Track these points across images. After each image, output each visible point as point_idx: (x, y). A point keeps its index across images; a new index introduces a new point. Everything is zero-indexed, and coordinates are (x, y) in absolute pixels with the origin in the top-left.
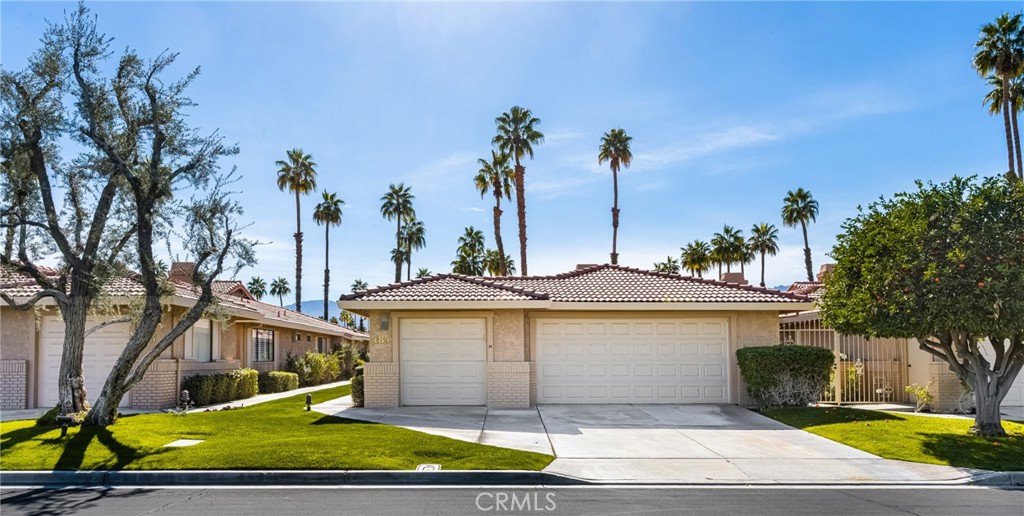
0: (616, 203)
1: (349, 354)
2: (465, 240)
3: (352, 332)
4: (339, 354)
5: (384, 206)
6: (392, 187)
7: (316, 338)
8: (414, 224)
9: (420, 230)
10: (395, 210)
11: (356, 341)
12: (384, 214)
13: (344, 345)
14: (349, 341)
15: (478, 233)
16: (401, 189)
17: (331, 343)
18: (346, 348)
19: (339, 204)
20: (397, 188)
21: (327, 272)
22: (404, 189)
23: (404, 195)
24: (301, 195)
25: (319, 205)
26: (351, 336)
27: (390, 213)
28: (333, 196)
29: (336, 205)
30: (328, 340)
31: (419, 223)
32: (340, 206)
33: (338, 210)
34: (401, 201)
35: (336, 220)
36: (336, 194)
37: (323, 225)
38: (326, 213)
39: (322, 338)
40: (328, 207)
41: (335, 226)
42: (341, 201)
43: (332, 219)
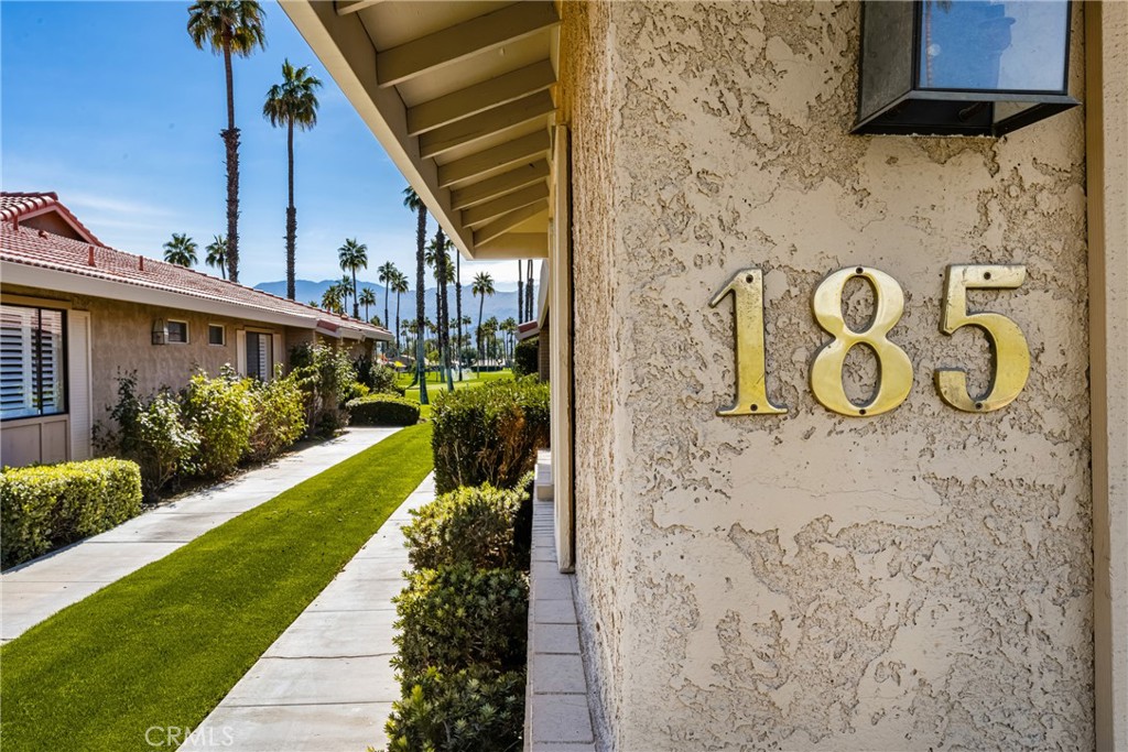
1: (329, 373)
3: (336, 321)
4: (302, 375)
7: (241, 334)
11: (348, 341)
13: (318, 350)
14: (330, 341)
17: (286, 343)
18: (323, 357)
19: (313, 86)
21: (291, 212)
24: (235, 58)
25: (275, 87)
26: (334, 328)
28: (300, 73)
29: (306, 87)
30: (277, 338)
32: (316, 91)
33: (310, 98)
35: (308, 119)
36: (305, 68)
37: (282, 125)
38: (287, 104)
39: (258, 334)
40: (291, 92)
41: (306, 129)
42: (316, 82)
43: (299, 116)
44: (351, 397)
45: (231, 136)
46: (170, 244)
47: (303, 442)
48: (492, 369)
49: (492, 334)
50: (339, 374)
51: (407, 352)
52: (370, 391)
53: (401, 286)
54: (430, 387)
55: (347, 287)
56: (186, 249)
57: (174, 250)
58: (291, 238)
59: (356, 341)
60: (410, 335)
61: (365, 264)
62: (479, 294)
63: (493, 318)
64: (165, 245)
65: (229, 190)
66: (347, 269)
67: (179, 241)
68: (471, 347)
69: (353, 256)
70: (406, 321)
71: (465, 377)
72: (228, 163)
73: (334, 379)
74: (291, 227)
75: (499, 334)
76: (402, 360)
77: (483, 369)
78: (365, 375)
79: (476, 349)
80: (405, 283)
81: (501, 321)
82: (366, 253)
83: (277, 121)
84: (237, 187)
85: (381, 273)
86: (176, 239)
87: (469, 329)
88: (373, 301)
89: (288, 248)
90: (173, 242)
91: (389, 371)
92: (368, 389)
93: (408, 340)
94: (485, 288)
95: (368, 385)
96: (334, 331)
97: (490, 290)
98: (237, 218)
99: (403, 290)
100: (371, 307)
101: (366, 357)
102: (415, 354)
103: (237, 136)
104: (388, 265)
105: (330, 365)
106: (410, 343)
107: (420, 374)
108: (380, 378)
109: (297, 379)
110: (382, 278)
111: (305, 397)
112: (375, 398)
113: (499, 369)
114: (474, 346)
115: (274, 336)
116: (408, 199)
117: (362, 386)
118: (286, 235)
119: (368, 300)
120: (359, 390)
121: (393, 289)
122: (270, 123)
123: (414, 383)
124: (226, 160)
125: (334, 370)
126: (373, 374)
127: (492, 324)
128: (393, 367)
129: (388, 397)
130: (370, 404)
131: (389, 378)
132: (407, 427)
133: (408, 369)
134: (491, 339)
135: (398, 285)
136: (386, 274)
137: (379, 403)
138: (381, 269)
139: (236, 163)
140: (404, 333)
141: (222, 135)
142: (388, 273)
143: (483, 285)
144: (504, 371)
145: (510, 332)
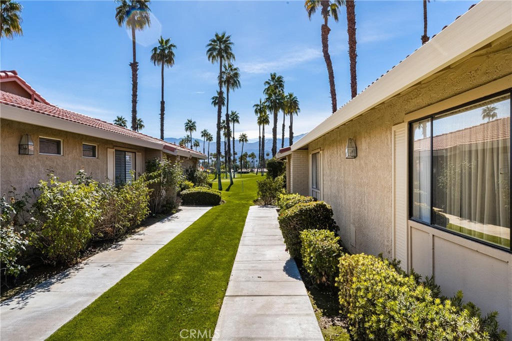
0: (425, 31)
2: (269, 83)
5: (209, 50)
6: (217, 35)
8: (231, 70)
9: (236, 75)
10: (217, 55)
12: (209, 57)
15: (279, 78)
16: (223, 36)
17: (145, 158)
18: (165, 167)
19: (172, 48)
20: (220, 36)
21: (163, 103)
22: (226, 37)
23: (226, 41)
24: (137, 31)
25: (156, 48)
27: (214, 57)
28: (167, 41)
29: (170, 49)
30: (139, 155)
31: (235, 69)
32: (174, 50)
33: (171, 54)
34: (223, 46)
35: (170, 62)
36: (169, 40)
37: (158, 65)
38: (161, 55)
39: (125, 152)
40: (163, 50)
41: (169, 66)
42: (174, 46)
43: (166, 61)
44: (183, 189)
45: (134, 66)
46: (116, 120)
47: (148, 221)
48: (245, 173)
49: (245, 159)
50: (175, 177)
51: (212, 166)
52: (195, 185)
53: (210, 139)
54: (222, 181)
55: (188, 139)
56: (122, 122)
57: (117, 123)
58: (162, 114)
59: (186, 158)
60: (213, 159)
61: (195, 129)
62: (241, 142)
63: (246, 153)
64: (114, 121)
65: (133, 90)
66: (188, 131)
67: (120, 119)
68: (237, 164)
69: (190, 127)
70: (212, 154)
71: (236, 177)
72: (133, 78)
73: (172, 180)
74: (163, 110)
75: (248, 159)
76: (210, 169)
77: (243, 173)
78: (192, 176)
79: (240, 165)
80: (212, 138)
81: (249, 153)
82: (196, 125)
83: (156, 63)
84: (136, 89)
85: (202, 134)
86: (118, 118)
87: (238, 156)
88: (199, 145)
89: (161, 119)
90: (117, 120)
91: (204, 174)
92: (193, 184)
93: (212, 161)
94: (244, 140)
95: (193, 182)
96: (173, 151)
97: (246, 140)
98: (136, 103)
99: (210, 140)
100: (198, 148)
101: (193, 167)
102: (215, 166)
103: (137, 66)
104: (205, 131)
105: (170, 171)
106: (213, 162)
107: (218, 175)
108: (200, 178)
109: (145, 181)
110: (202, 136)
111: (150, 192)
112: (197, 189)
113: (248, 173)
114: (238, 163)
115: (137, 153)
116: (213, 102)
117: (190, 183)
118: (160, 113)
119: (197, 144)
120: (188, 185)
121: (207, 140)
122: (154, 64)
123: (215, 179)
124: (132, 77)
125: (172, 174)
126: (196, 176)
127: (246, 155)
128: (206, 172)
129: (204, 189)
130: (194, 193)
131: (205, 178)
132: (215, 207)
133: (212, 172)
134: (245, 161)
135: (209, 139)
136: (204, 134)
137: (199, 193)
138: (202, 132)
139: (137, 78)
140: (211, 158)
141: (130, 65)
142: (205, 134)
143: (244, 138)
144: (250, 174)
145: (253, 158)
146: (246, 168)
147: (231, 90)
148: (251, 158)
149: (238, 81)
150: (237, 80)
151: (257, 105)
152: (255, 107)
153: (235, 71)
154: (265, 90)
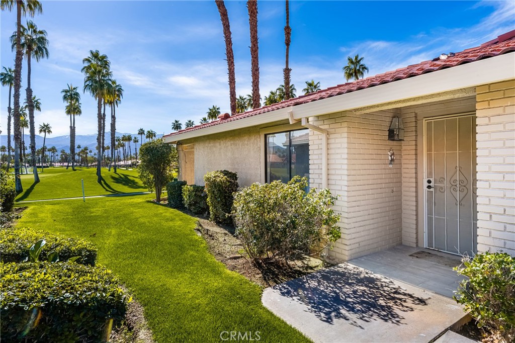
9: (42, 40)
15: (104, 57)
31: (41, 32)
48: (44, 167)
77: (40, 167)
81: (49, 147)
94: (47, 130)
97: (49, 131)
143: (46, 128)
144: (50, 168)
145: (53, 152)
146: (45, 162)
147: (33, 60)
148: (51, 152)
149: (46, 49)
150: (44, 47)
151: (66, 91)
152: (64, 94)
153: (41, 35)
154: (84, 69)
